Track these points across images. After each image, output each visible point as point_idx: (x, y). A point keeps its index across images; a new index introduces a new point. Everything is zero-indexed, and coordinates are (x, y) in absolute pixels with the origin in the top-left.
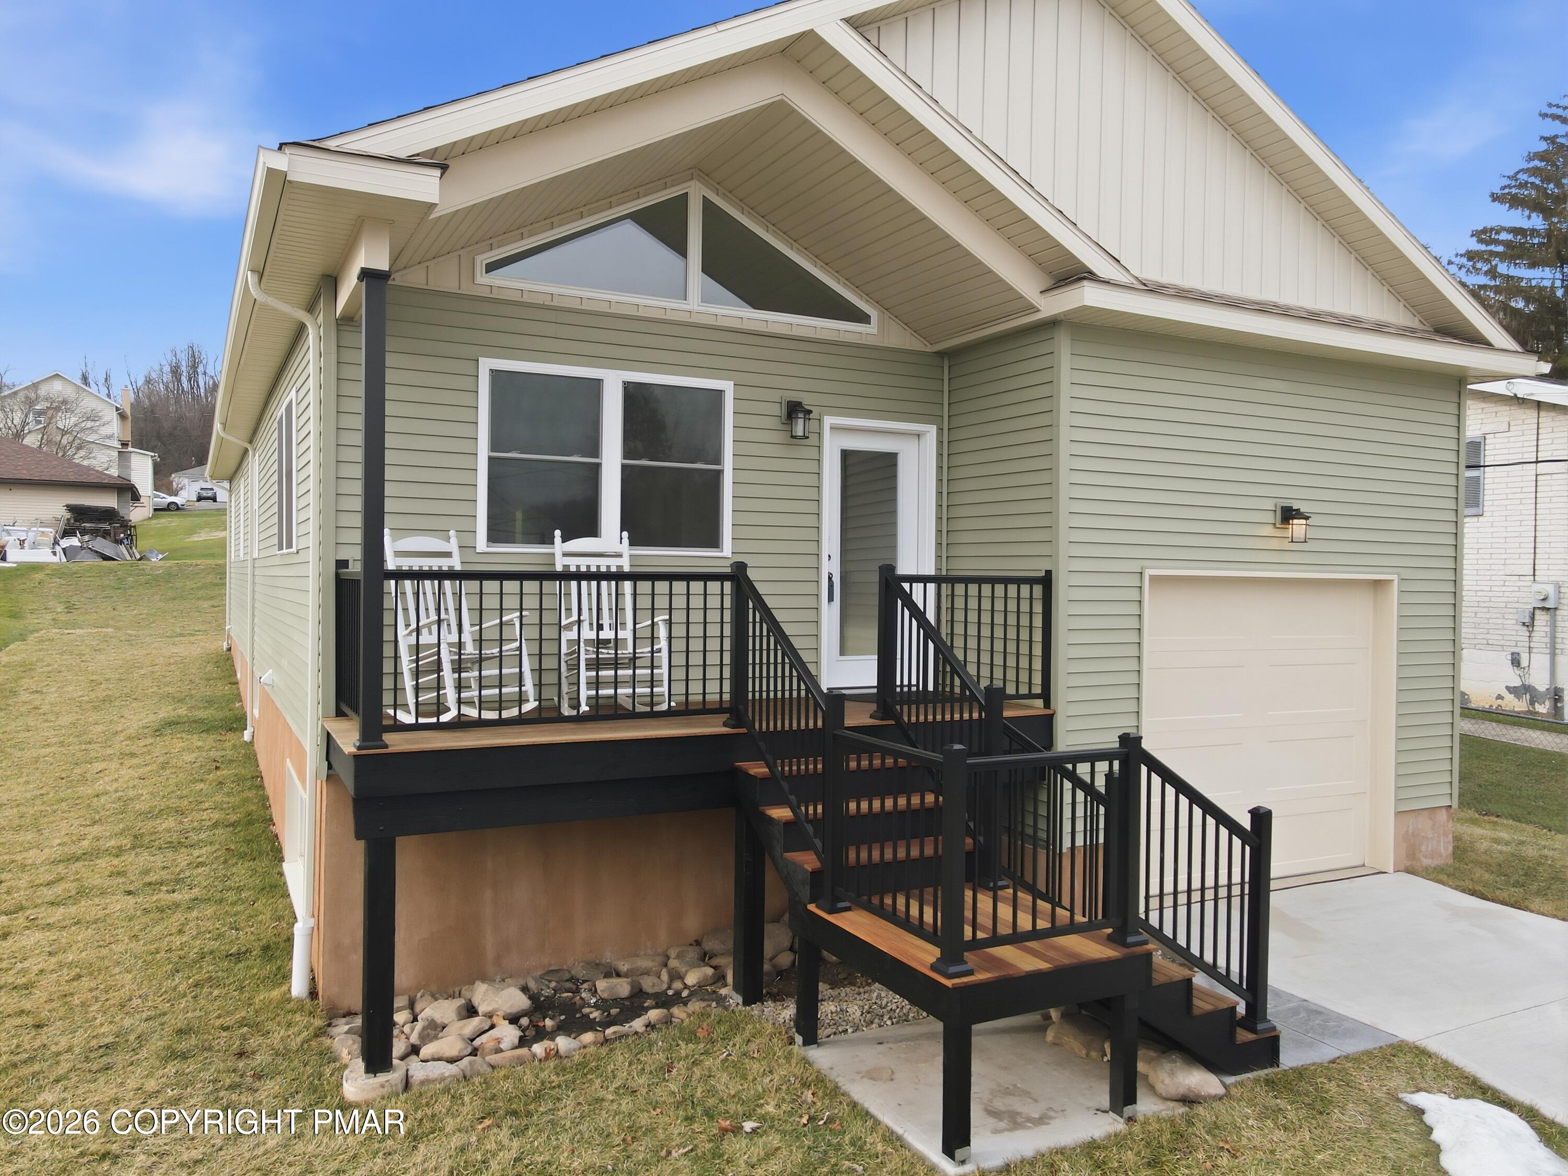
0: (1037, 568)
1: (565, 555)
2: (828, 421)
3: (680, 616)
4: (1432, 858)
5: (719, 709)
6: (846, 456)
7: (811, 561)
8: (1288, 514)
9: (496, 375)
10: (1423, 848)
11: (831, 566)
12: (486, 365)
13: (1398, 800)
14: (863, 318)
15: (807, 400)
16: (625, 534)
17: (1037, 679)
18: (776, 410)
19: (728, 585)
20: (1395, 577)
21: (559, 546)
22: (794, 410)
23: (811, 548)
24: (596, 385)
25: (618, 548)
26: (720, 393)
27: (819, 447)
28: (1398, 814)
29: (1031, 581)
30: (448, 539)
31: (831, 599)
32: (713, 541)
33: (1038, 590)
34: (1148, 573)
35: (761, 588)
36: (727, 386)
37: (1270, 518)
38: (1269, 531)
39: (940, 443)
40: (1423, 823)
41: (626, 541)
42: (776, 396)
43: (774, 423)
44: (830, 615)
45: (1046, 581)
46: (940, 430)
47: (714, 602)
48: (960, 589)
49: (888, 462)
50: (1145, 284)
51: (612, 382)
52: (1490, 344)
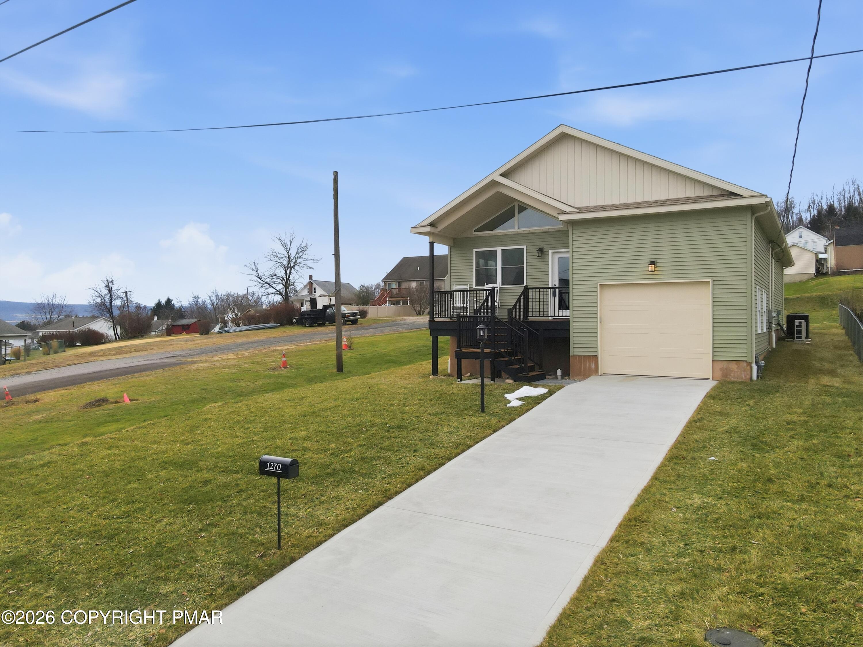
2: (550, 251)
4: (737, 379)
9: (476, 252)
10: (732, 374)
13: (714, 356)
16: (502, 282)
18: (536, 251)
20: (710, 281)
21: (486, 286)
22: (541, 251)
23: (547, 283)
24: (495, 252)
26: (522, 249)
27: (549, 258)
28: (714, 360)
29: (566, 288)
30: (467, 286)
34: (599, 284)
36: (524, 247)
40: (734, 366)
41: (502, 284)
42: (536, 247)
43: (535, 254)
50: (581, 210)
51: (499, 250)
52: (742, 196)
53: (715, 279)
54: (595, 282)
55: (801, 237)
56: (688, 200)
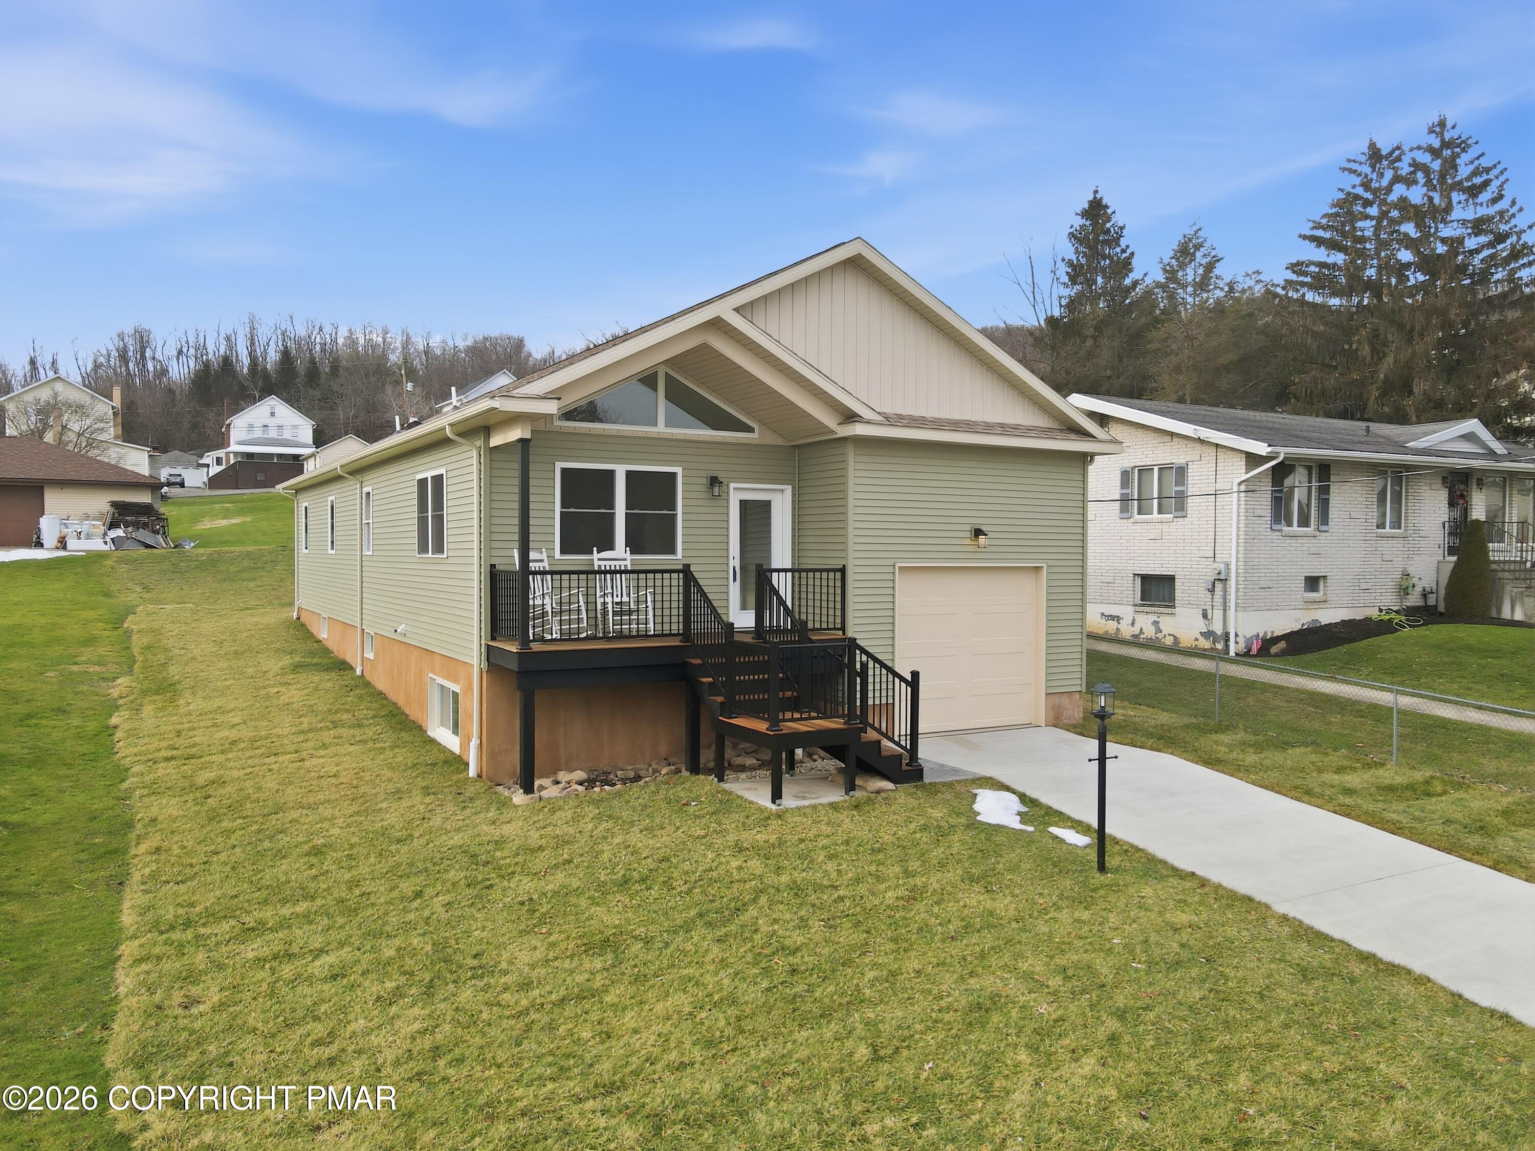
0: (838, 564)
1: (599, 560)
2: (732, 485)
3: (658, 590)
4: (1070, 720)
5: (678, 634)
6: (743, 504)
7: (724, 560)
8: (978, 533)
9: (564, 471)
10: (1064, 714)
11: (735, 561)
12: (559, 465)
13: (1047, 687)
14: (750, 430)
15: (721, 476)
16: (628, 549)
17: (839, 620)
18: (704, 481)
19: (681, 575)
20: (1045, 565)
21: (596, 555)
22: (714, 481)
23: (724, 553)
24: (611, 474)
25: (623, 556)
26: (673, 475)
27: (728, 500)
28: (1047, 694)
29: (834, 571)
30: (542, 553)
31: (735, 580)
32: (673, 551)
33: (838, 575)
34: (898, 565)
35: (696, 575)
36: (678, 470)
37: (968, 534)
38: (968, 542)
39: (793, 495)
40: (1065, 700)
41: (628, 552)
42: (704, 474)
43: (703, 488)
44: (735, 590)
45: (843, 571)
46: (794, 488)
47: (675, 583)
48: (804, 575)
49: (766, 506)
50: (890, 420)
51: (621, 472)
52: (1095, 437)
53: (1051, 563)
54: (891, 562)
55: (273, 414)
56: (1005, 429)
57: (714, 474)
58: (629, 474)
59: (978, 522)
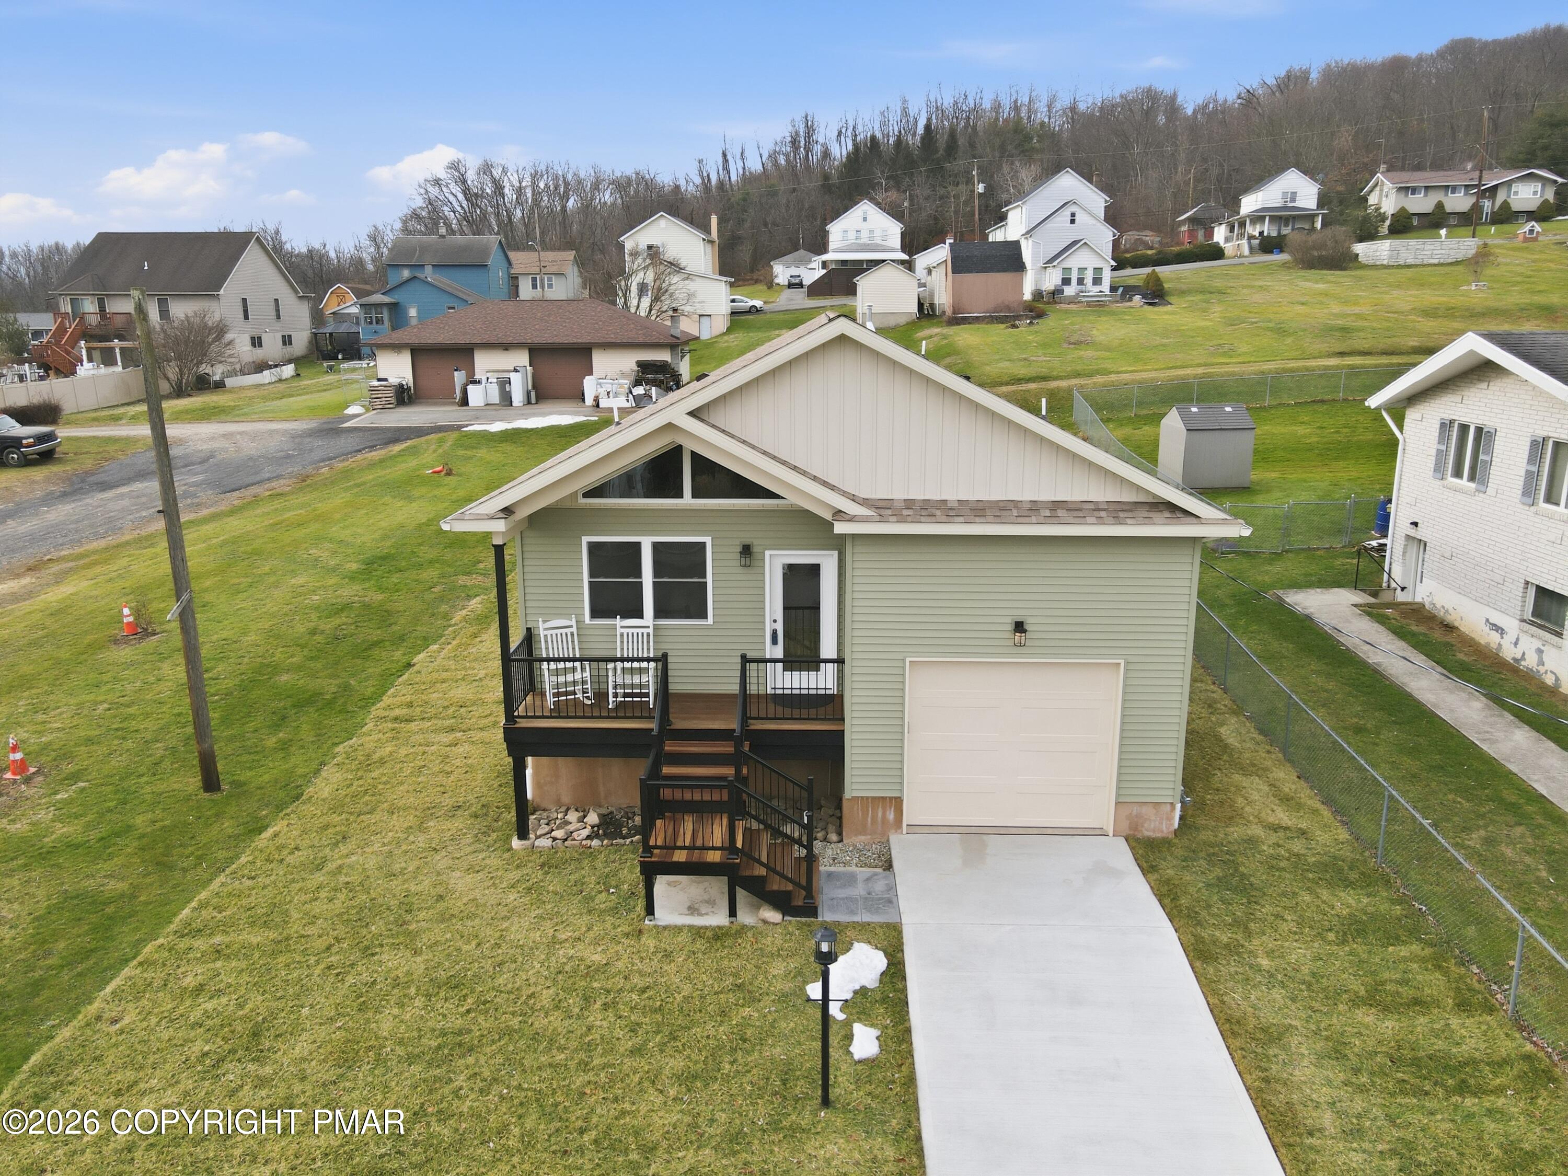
1: (622, 627)
2: (768, 553)
4: (1154, 831)
6: (784, 567)
7: (760, 625)
8: (1018, 628)
9: (591, 544)
10: (1146, 825)
11: (776, 625)
12: (585, 540)
13: (1118, 795)
15: (754, 545)
18: (736, 549)
20: (1122, 662)
21: (619, 621)
23: (755, 613)
24: (638, 545)
25: (652, 623)
26: (704, 543)
27: (765, 565)
28: (1118, 803)
29: (834, 661)
30: (571, 619)
31: (775, 643)
32: (705, 616)
33: (839, 666)
34: (908, 660)
36: (708, 540)
37: (1005, 628)
38: (1005, 635)
39: (837, 557)
40: (1148, 811)
41: (656, 619)
49: (815, 570)
50: (880, 513)
51: (647, 544)
52: (1198, 517)
53: (1131, 659)
54: (900, 656)
55: (865, 219)
57: (747, 542)
58: (656, 546)
59: (1019, 615)
